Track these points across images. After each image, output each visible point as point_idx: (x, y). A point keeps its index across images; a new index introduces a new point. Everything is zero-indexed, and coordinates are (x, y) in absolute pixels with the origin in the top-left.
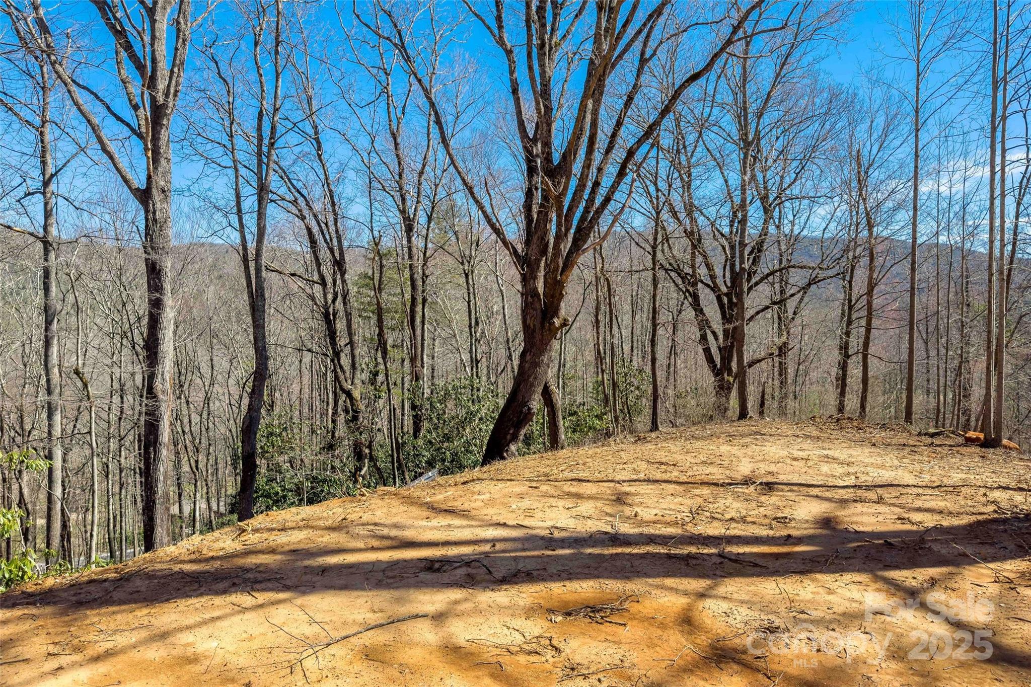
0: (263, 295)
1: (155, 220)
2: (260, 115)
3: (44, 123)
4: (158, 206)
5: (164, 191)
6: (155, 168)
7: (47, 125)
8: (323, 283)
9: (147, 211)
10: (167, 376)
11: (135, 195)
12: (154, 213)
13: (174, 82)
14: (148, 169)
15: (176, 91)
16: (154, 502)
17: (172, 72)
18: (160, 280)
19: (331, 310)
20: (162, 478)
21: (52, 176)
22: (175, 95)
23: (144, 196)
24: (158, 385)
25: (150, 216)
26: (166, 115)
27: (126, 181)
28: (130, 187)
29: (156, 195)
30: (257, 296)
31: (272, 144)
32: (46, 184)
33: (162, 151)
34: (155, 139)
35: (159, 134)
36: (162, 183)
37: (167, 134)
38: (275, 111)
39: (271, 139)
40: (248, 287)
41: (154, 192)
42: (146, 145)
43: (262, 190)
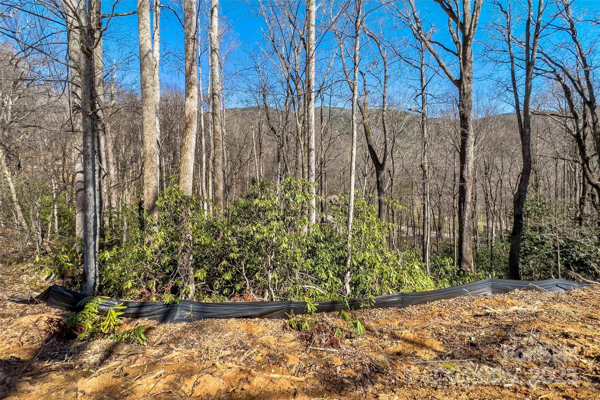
0: (529, 126)
1: (464, 94)
2: (529, 21)
3: (422, 65)
4: (466, 86)
5: (469, 78)
6: (465, 68)
7: (424, 66)
8: (576, 117)
9: (460, 90)
10: (470, 170)
11: (454, 83)
12: (464, 90)
13: (474, 20)
14: (461, 69)
15: (475, 25)
16: (463, 230)
17: (473, 15)
18: (466, 122)
19: (581, 133)
20: (467, 219)
21: (425, 86)
22: (475, 27)
23: (459, 83)
24: (465, 173)
25: (462, 92)
26: (470, 39)
27: (450, 77)
28: (452, 80)
29: (465, 81)
30: (524, 127)
31: (536, 36)
32: (423, 90)
33: (468, 58)
34: (465, 53)
35: (466, 50)
36: (468, 74)
37: (470, 49)
38: (539, 15)
39: (535, 33)
40: (519, 122)
41: (464, 79)
42: (459, 57)
43: (529, 65)
